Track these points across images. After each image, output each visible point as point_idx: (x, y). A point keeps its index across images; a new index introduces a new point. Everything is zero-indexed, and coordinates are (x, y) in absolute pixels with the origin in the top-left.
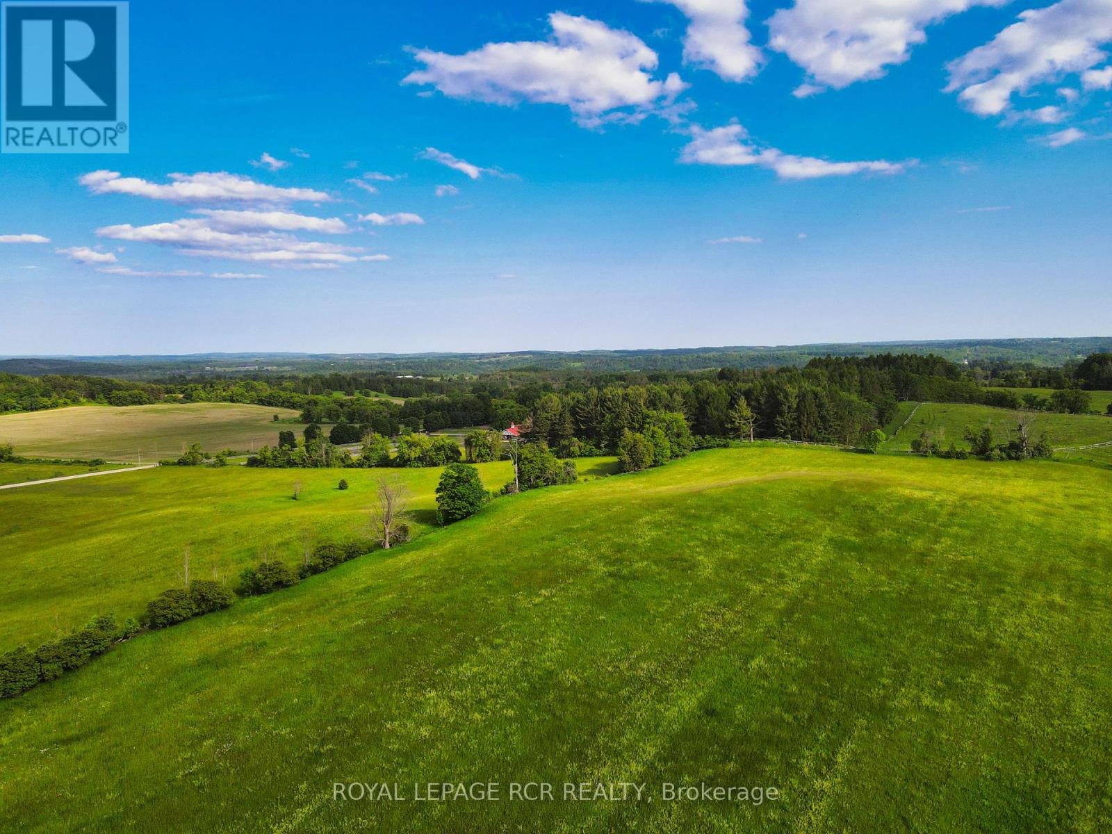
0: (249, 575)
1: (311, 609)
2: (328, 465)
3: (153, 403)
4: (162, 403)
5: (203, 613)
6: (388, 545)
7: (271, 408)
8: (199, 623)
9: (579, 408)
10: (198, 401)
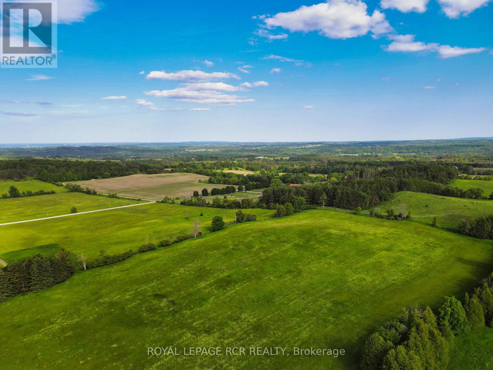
0: (161, 242)
1: (170, 251)
2: (203, 206)
3: (160, 173)
4: (163, 173)
5: (150, 250)
6: (196, 237)
7: (200, 175)
8: (149, 252)
9: (276, 193)
10: (176, 172)
